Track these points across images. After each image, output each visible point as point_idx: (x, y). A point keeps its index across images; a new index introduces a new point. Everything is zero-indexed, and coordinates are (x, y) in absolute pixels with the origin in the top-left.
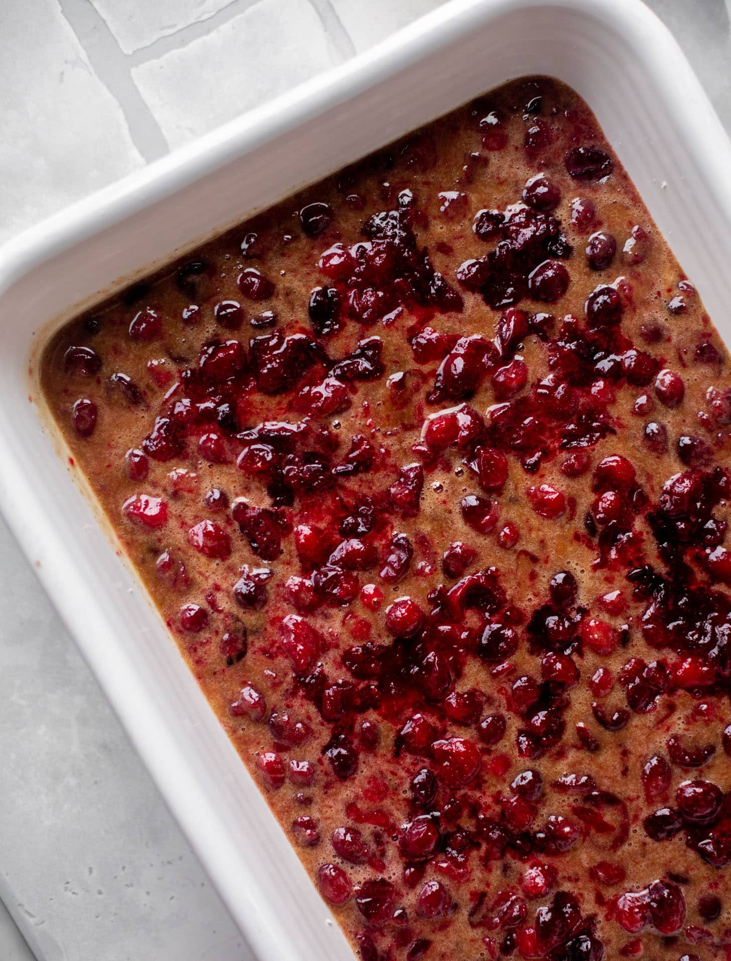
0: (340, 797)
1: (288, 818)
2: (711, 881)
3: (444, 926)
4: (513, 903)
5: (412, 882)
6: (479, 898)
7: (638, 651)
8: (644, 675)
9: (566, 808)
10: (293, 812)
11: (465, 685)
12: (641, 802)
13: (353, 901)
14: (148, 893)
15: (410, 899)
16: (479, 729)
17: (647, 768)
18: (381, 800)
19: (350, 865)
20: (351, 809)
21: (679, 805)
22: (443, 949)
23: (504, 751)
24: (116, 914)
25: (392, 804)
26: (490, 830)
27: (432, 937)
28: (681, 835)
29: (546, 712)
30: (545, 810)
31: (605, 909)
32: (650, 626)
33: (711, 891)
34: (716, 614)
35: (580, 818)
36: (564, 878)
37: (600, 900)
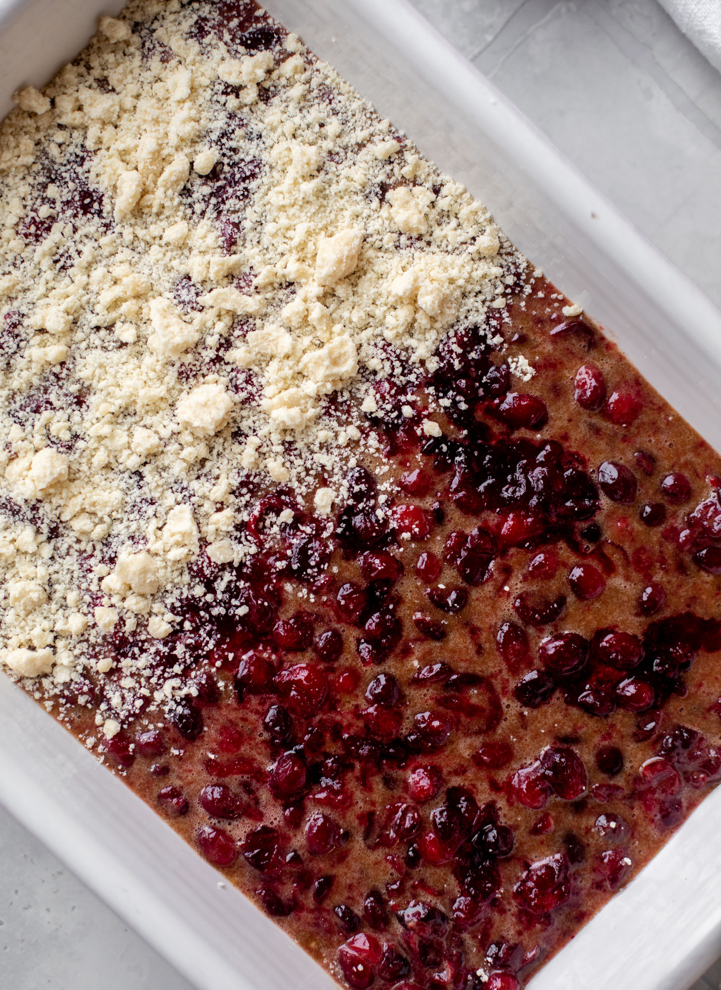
0: (196, 759)
1: (151, 793)
2: (604, 733)
3: (342, 857)
4: (405, 813)
5: (295, 822)
6: (368, 819)
7: (457, 524)
8: (468, 545)
9: (430, 702)
10: (154, 787)
11: (287, 611)
12: (505, 674)
13: (242, 858)
14: (48, 910)
15: (299, 841)
16: (316, 649)
17: (500, 637)
18: (239, 748)
19: (227, 821)
20: (210, 766)
21: (545, 665)
22: (348, 881)
23: (347, 664)
24: (23, 941)
25: (251, 749)
26: (358, 748)
27: (334, 872)
28: (557, 694)
29: (378, 614)
30: (409, 712)
31: (502, 794)
32: (461, 494)
33: (606, 743)
34: (525, 461)
35: (446, 708)
36: (450, 773)
37: (495, 786)
